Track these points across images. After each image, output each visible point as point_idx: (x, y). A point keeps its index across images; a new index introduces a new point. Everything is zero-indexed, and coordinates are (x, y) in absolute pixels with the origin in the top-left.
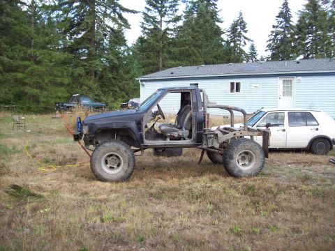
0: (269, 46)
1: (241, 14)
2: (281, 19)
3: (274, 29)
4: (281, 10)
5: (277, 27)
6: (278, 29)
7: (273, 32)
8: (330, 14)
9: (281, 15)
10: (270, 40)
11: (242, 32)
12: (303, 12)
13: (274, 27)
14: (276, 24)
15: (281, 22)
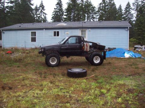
0: (53, 17)
1: (42, 2)
2: (58, 6)
3: (55, 10)
4: (58, 1)
5: (56, 9)
6: (57, 10)
7: (54, 11)
8: (80, 5)
9: (58, 4)
10: (53, 15)
11: (42, 10)
12: (69, 3)
13: (55, 9)
14: (56, 8)
15: (58, 7)
